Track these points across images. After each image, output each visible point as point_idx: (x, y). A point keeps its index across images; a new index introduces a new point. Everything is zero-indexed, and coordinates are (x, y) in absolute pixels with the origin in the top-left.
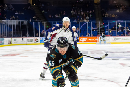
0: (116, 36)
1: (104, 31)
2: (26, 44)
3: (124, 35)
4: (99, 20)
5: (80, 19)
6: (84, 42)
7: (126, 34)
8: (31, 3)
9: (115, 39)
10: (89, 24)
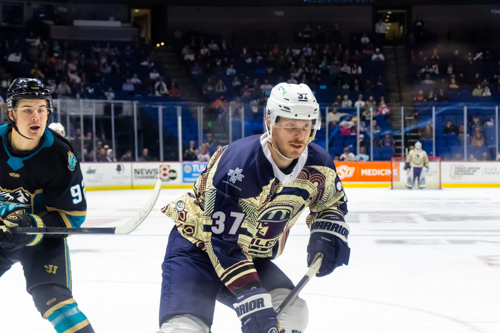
0: (461, 159)
2: (132, 187)
3: (492, 158)
4: (400, 100)
8: (150, 40)
9: (459, 172)
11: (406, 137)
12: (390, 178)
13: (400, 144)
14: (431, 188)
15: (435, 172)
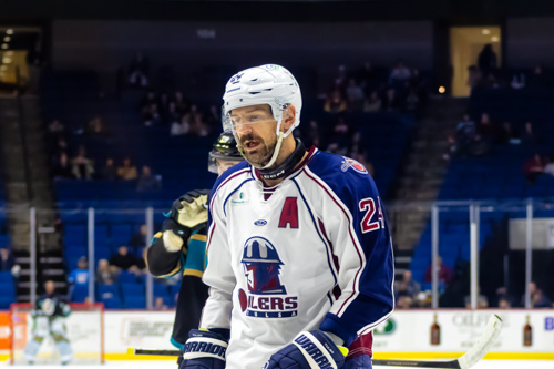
0: (141, 306)
1: (59, 272)
9: (137, 329)
11: (40, 267)
12: (8, 344)
13: (26, 278)
14: (83, 362)
15: (94, 332)
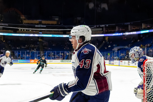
3: (55, 59)
4: (42, 51)
5: (31, 50)
6: (33, 62)
7: (56, 59)
8: (3, 40)
10: (36, 53)
